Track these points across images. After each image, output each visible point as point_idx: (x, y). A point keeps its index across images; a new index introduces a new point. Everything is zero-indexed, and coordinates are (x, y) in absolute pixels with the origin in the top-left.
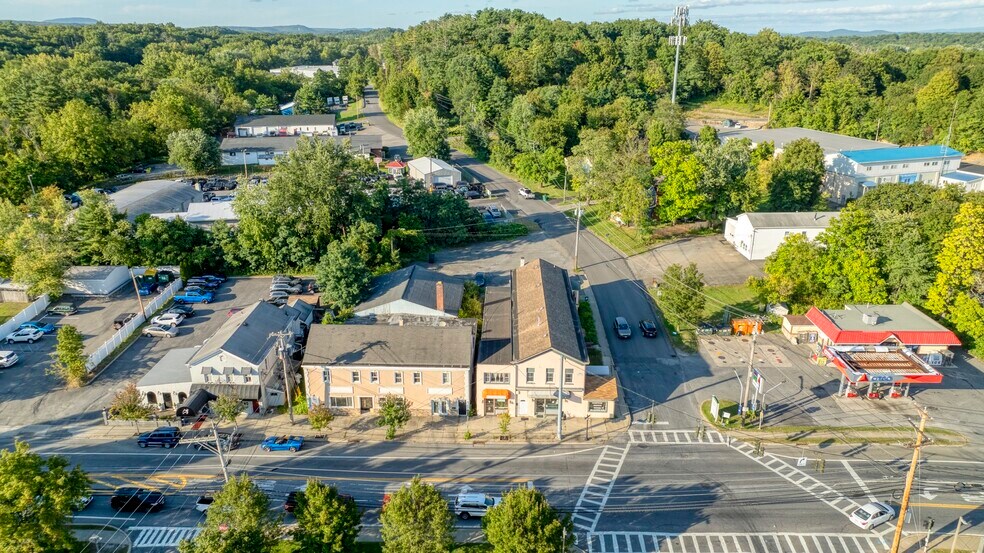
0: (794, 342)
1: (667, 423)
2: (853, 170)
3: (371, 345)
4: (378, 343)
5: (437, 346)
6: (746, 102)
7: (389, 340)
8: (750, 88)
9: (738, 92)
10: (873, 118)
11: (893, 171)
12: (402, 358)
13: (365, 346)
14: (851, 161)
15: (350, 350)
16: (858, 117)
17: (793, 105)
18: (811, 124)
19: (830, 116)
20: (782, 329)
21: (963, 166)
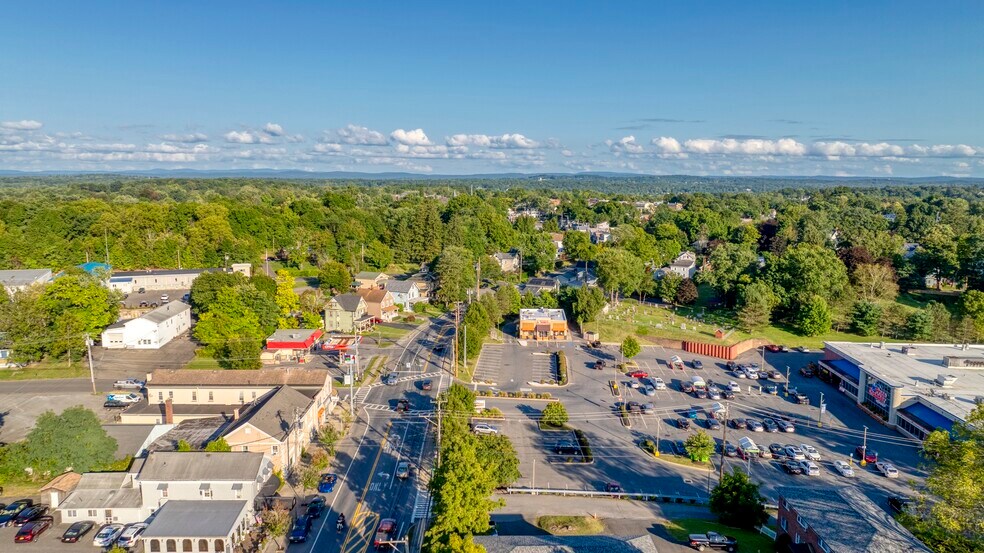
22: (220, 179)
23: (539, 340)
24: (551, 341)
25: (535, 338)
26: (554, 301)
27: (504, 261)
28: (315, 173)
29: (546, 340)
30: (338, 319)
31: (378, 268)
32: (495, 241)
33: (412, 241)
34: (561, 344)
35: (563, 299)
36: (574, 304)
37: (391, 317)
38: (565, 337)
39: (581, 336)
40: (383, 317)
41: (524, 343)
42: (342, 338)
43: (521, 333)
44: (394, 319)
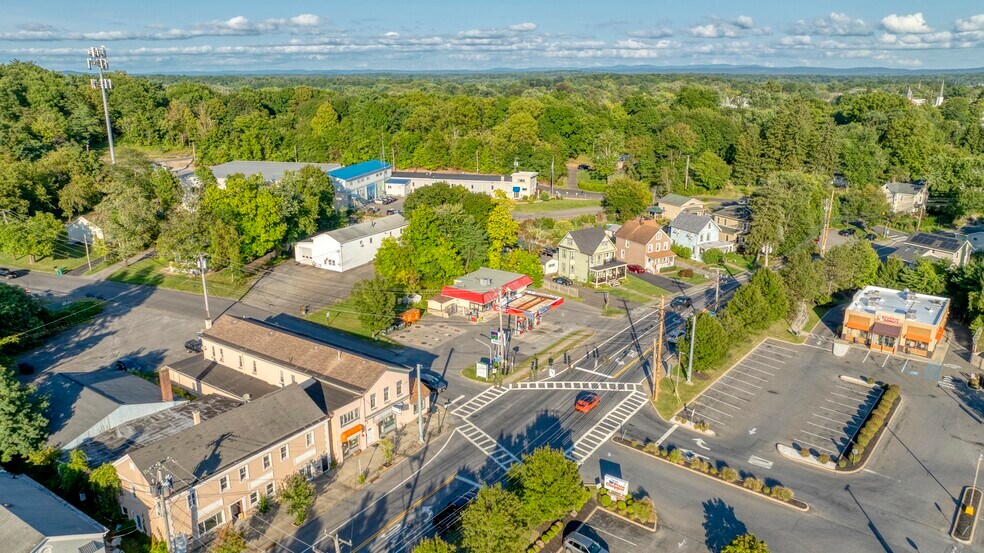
0: (446, 316)
1: (462, 396)
2: (342, 186)
3: (218, 443)
4: (223, 437)
5: (282, 413)
6: (151, 144)
7: (230, 430)
8: (152, 130)
9: (140, 135)
10: (289, 146)
11: (362, 184)
12: (262, 440)
13: (213, 447)
14: (338, 179)
15: (201, 459)
16: (277, 146)
17: (216, 141)
18: (241, 157)
19: (257, 148)
20: (429, 311)
21: (393, 174)
22: (653, 75)
23: (875, 349)
24: (897, 354)
25: (868, 344)
26: (938, 281)
27: (898, 196)
28: (774, 69)
29: (887, 352)
30: (573, 262)
31: (708, 189)
32: (902, 163)
33: (763, 155)
34: (914, 365)
35: (955, 280)
36: (972, 295)
37: (659, 267)
38: (930, 355)
39: (967, 357)
40: (648, 266)
41: (841, 349)
42: (538, 296)
43: (845, 330)
44: (662, 270)
